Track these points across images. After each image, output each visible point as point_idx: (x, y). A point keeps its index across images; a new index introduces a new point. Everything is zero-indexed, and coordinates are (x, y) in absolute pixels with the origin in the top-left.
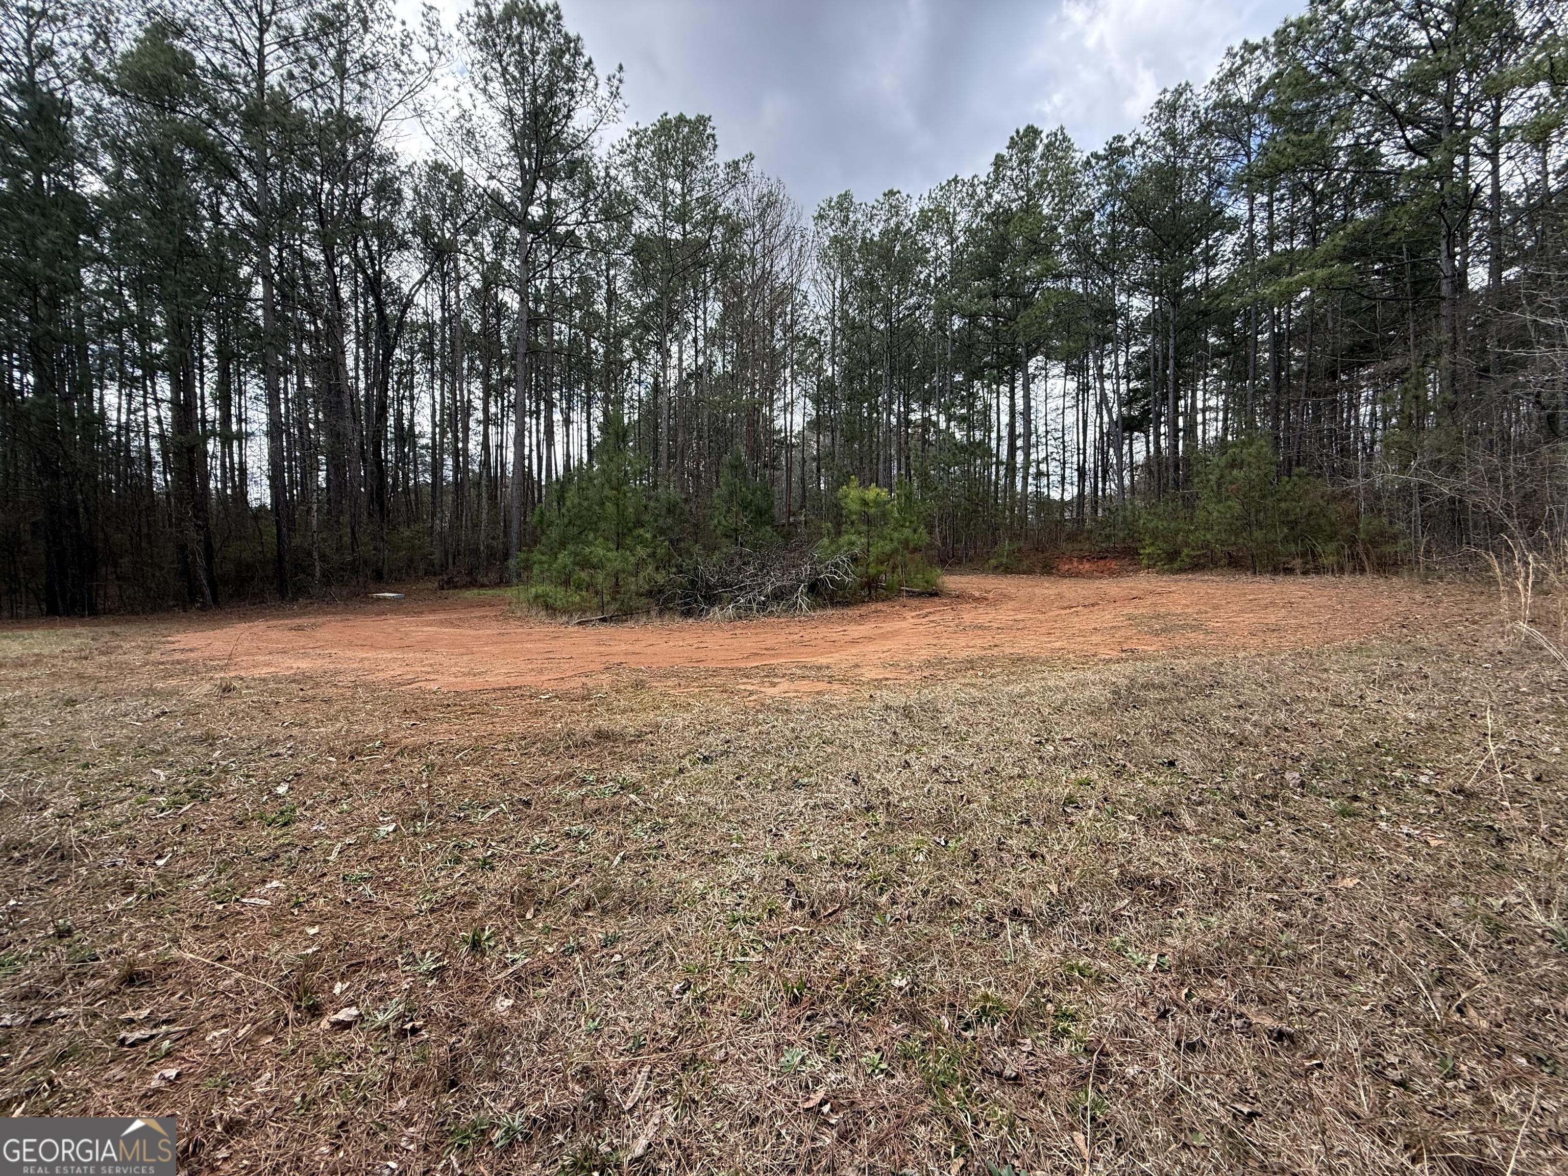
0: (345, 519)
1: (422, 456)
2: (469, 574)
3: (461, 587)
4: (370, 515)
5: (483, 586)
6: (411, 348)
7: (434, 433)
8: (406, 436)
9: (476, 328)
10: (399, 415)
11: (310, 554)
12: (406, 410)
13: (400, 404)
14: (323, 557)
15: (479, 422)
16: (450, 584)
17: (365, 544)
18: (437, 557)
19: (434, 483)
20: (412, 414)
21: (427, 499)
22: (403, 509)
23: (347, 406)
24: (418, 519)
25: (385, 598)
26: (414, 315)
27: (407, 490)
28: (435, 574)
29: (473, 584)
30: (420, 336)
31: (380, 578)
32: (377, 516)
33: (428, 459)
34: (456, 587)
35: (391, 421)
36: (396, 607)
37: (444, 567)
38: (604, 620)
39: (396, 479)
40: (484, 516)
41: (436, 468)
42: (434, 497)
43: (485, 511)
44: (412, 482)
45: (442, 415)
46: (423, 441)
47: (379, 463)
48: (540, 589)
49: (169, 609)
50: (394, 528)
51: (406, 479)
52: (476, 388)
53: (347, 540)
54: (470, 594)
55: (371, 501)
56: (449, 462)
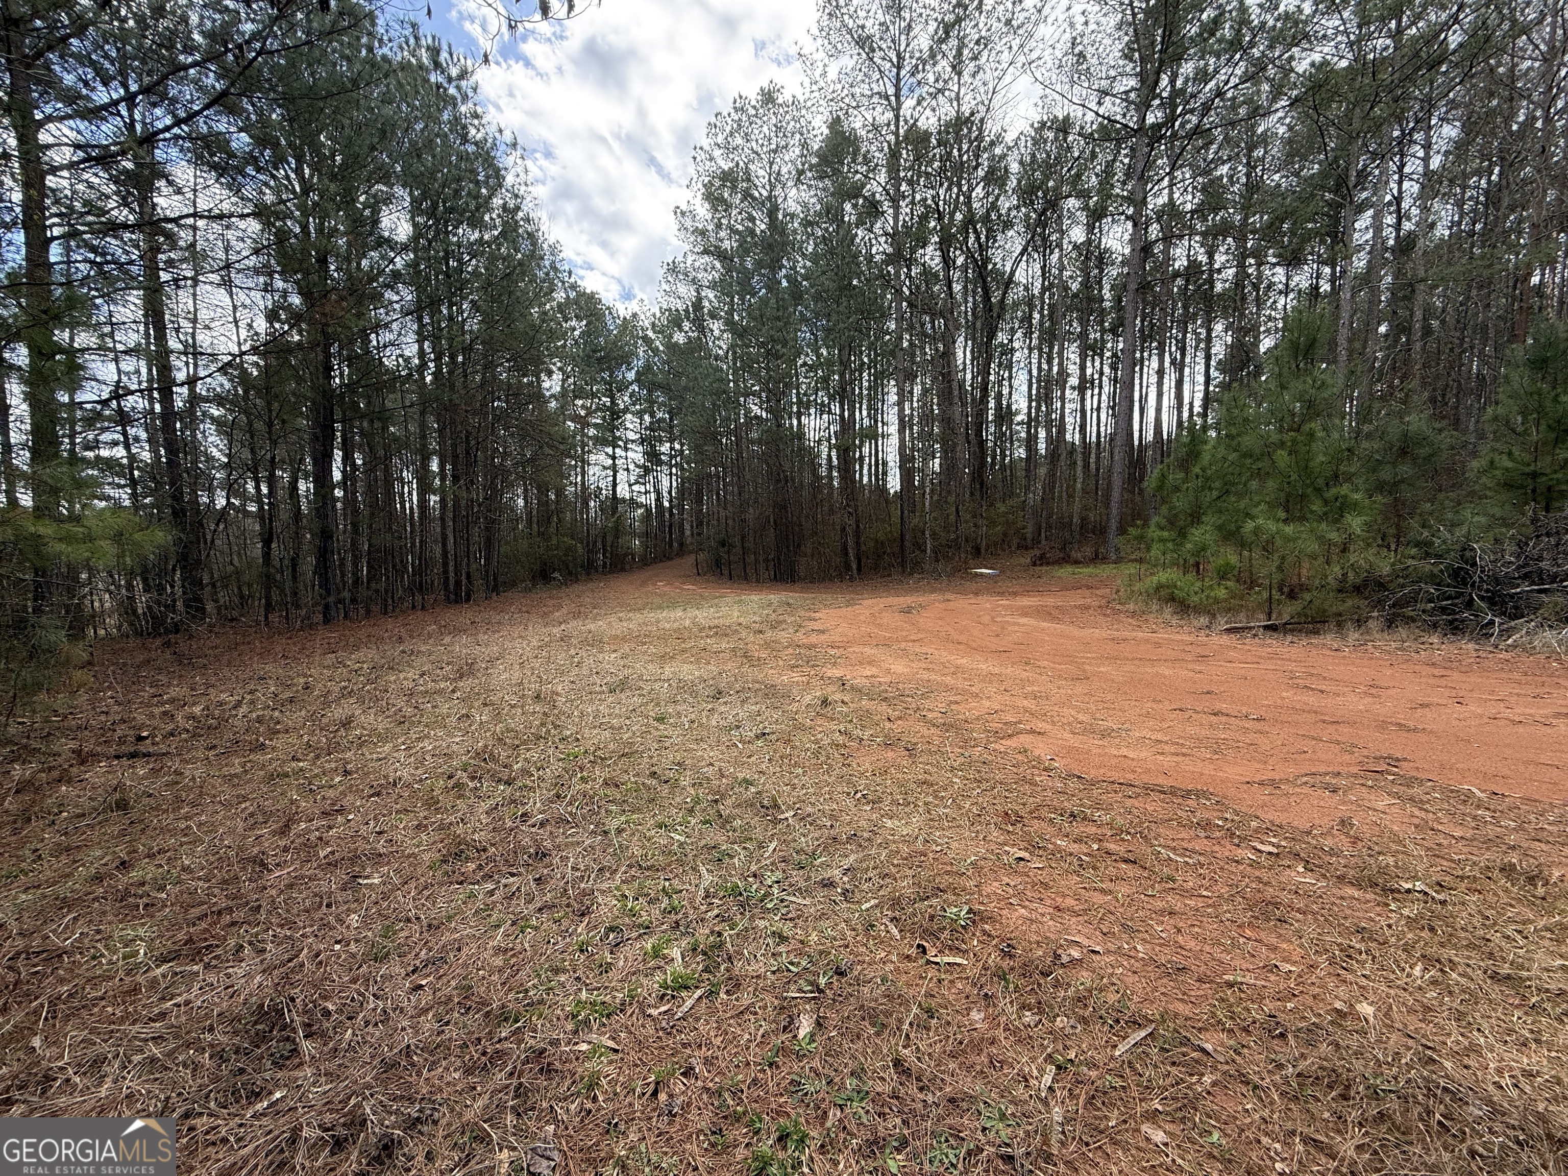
0: (952, 499)
1: (1018, 432)
2: (1063, 549)
3: (1053, 563)
4: (972, 494)
5: (1077, 562)
6: (1012, 329)
7: (1030, 407)
8: (1005, 415)
9: (1075, 286)
10: (999, 395)
11: (923, 533)
12: (1005, 391)
13: (1001, 385)
14: (934, 535)
15: (1073, 388)
16: (1042, 560)
17: (966, 522)
18: (1029, 531)
19: (1028, 458)
20: (1010, 394)
21: (1021, 473)
22: (1000, 485)
23: (956, 393)
24: (1012, 494)
25: (982, 574)
26: (1016, 294)
27: (1003, 466)
28: (1027, 548)
29: (1066, 560)
30: (1019, 314)
31: (978, 553)
32: (978, 494)
33: (1023, 435)
34: (1048, 564)
35: (992, 404)
36: (992, 587)
37: (1036, 541)
38: (1272, 628)
39: (994, 458)
40: (1079, 486)
41: (1031, 442)
42: (1028, 470)
43: (1080, 480)
44: (1008, 459)
45: (1038, 389)
46: (1019, 418)
47: (982, 443)
48: (1164, 576)
49: (831, 579)
50: (992, 505)
51: (1003, 456)
52: (1072, 353)
53: (953, 518)
54: (1065, 572)
55: (973, 480)
56: (1042, 434)
